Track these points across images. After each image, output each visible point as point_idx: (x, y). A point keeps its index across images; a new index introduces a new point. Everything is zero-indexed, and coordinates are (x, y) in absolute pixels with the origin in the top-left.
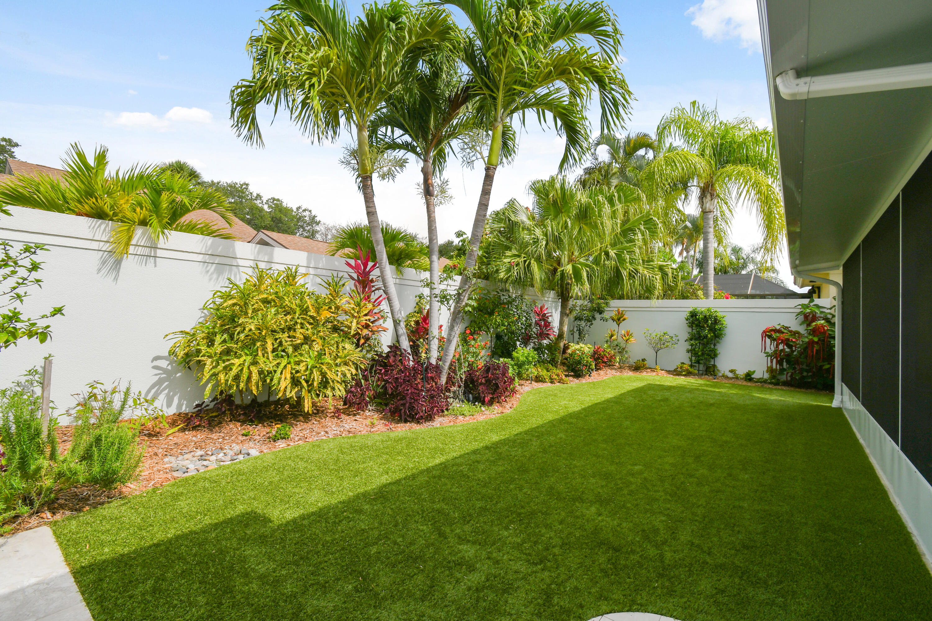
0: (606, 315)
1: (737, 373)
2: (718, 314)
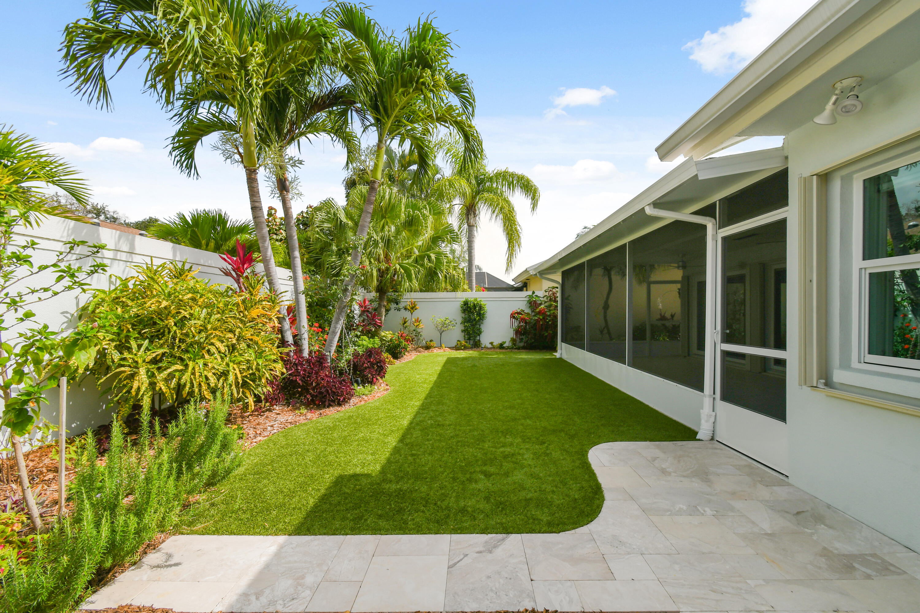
0: (401, 305)
1: (494, 344)
2: (482, 303)
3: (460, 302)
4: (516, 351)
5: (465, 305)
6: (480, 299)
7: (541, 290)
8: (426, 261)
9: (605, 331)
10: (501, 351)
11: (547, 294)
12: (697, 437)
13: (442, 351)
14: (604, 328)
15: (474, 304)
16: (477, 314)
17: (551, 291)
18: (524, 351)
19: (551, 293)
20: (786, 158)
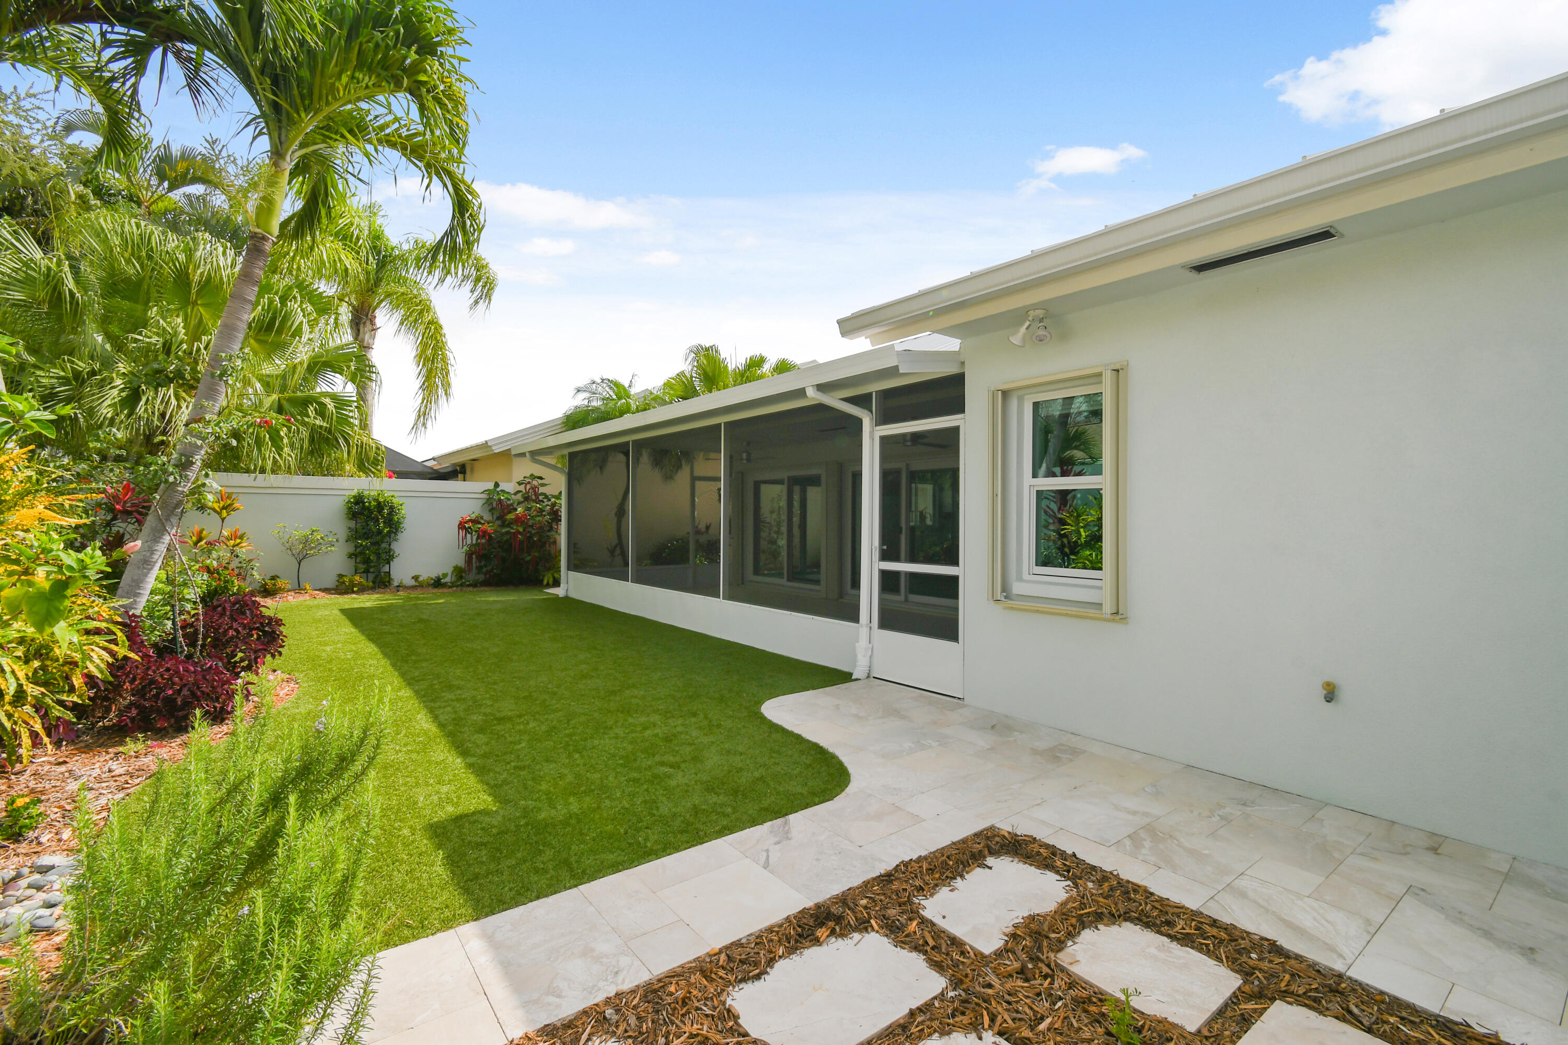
1: (421, 579)
2: (394, 500)
3: (342, 498)
4: (471, 589)
5: (357, 503)
6: (392, 494)
7: (510, 481)
8: (311, 410)
9: (618, 551)
10: (435, 590)
11: (522, 488)
12: (853, 677)
13: (307, 597)
14: (616, 547)
15: (379, 503)
16: (384, 522)
17: (529, 483)
18: (487, 589)
19: (528, 486)
20: (963, 363)
